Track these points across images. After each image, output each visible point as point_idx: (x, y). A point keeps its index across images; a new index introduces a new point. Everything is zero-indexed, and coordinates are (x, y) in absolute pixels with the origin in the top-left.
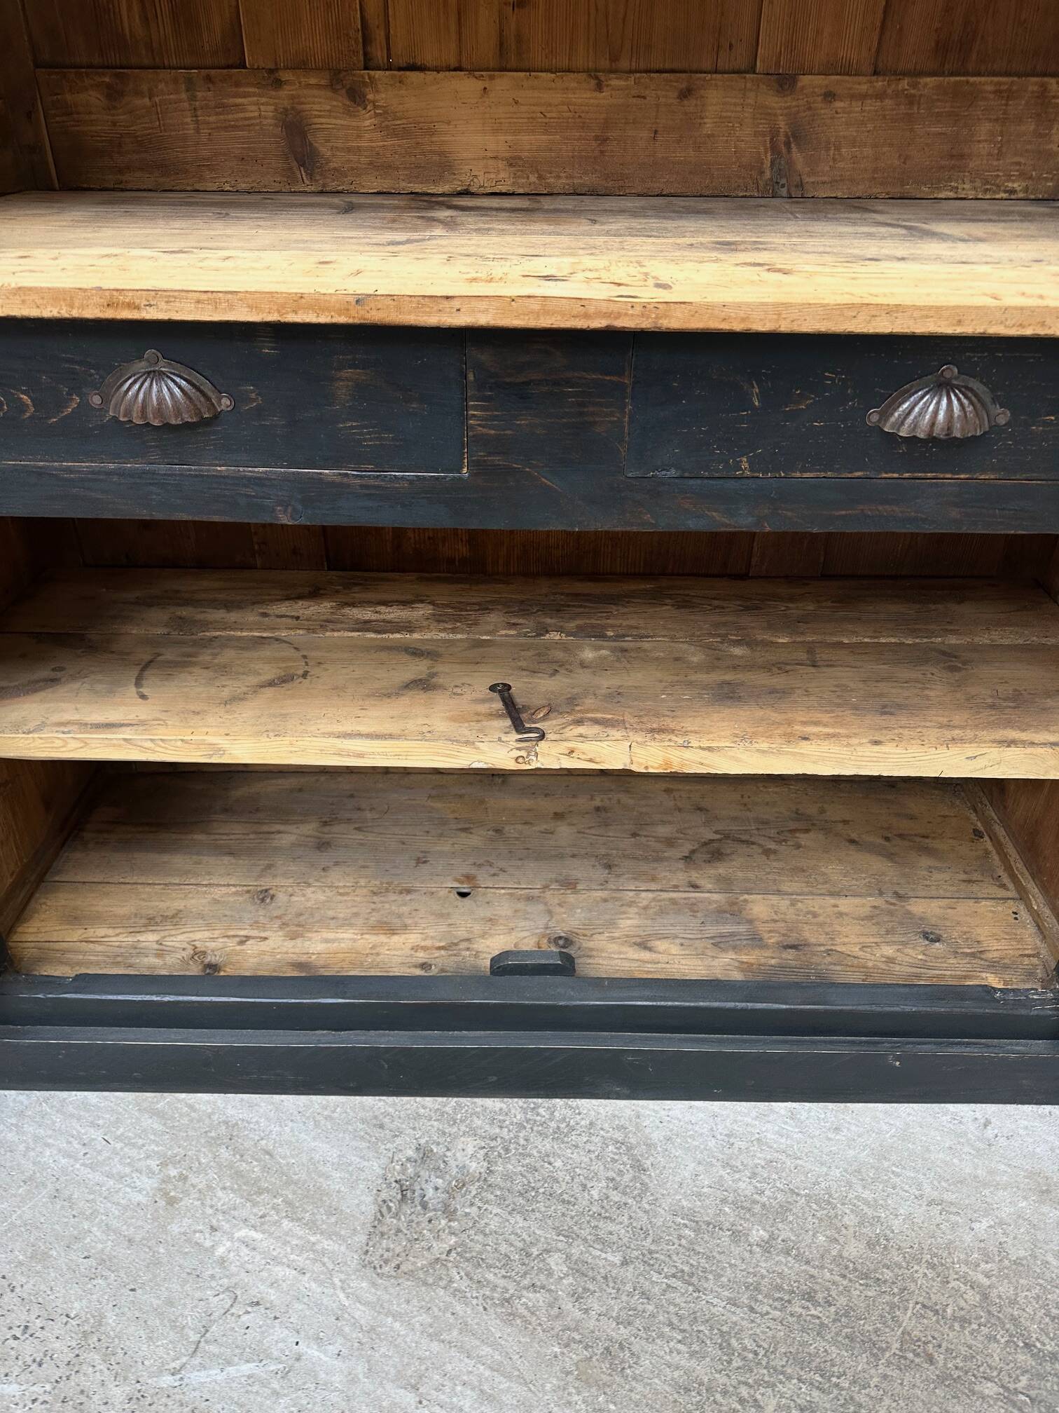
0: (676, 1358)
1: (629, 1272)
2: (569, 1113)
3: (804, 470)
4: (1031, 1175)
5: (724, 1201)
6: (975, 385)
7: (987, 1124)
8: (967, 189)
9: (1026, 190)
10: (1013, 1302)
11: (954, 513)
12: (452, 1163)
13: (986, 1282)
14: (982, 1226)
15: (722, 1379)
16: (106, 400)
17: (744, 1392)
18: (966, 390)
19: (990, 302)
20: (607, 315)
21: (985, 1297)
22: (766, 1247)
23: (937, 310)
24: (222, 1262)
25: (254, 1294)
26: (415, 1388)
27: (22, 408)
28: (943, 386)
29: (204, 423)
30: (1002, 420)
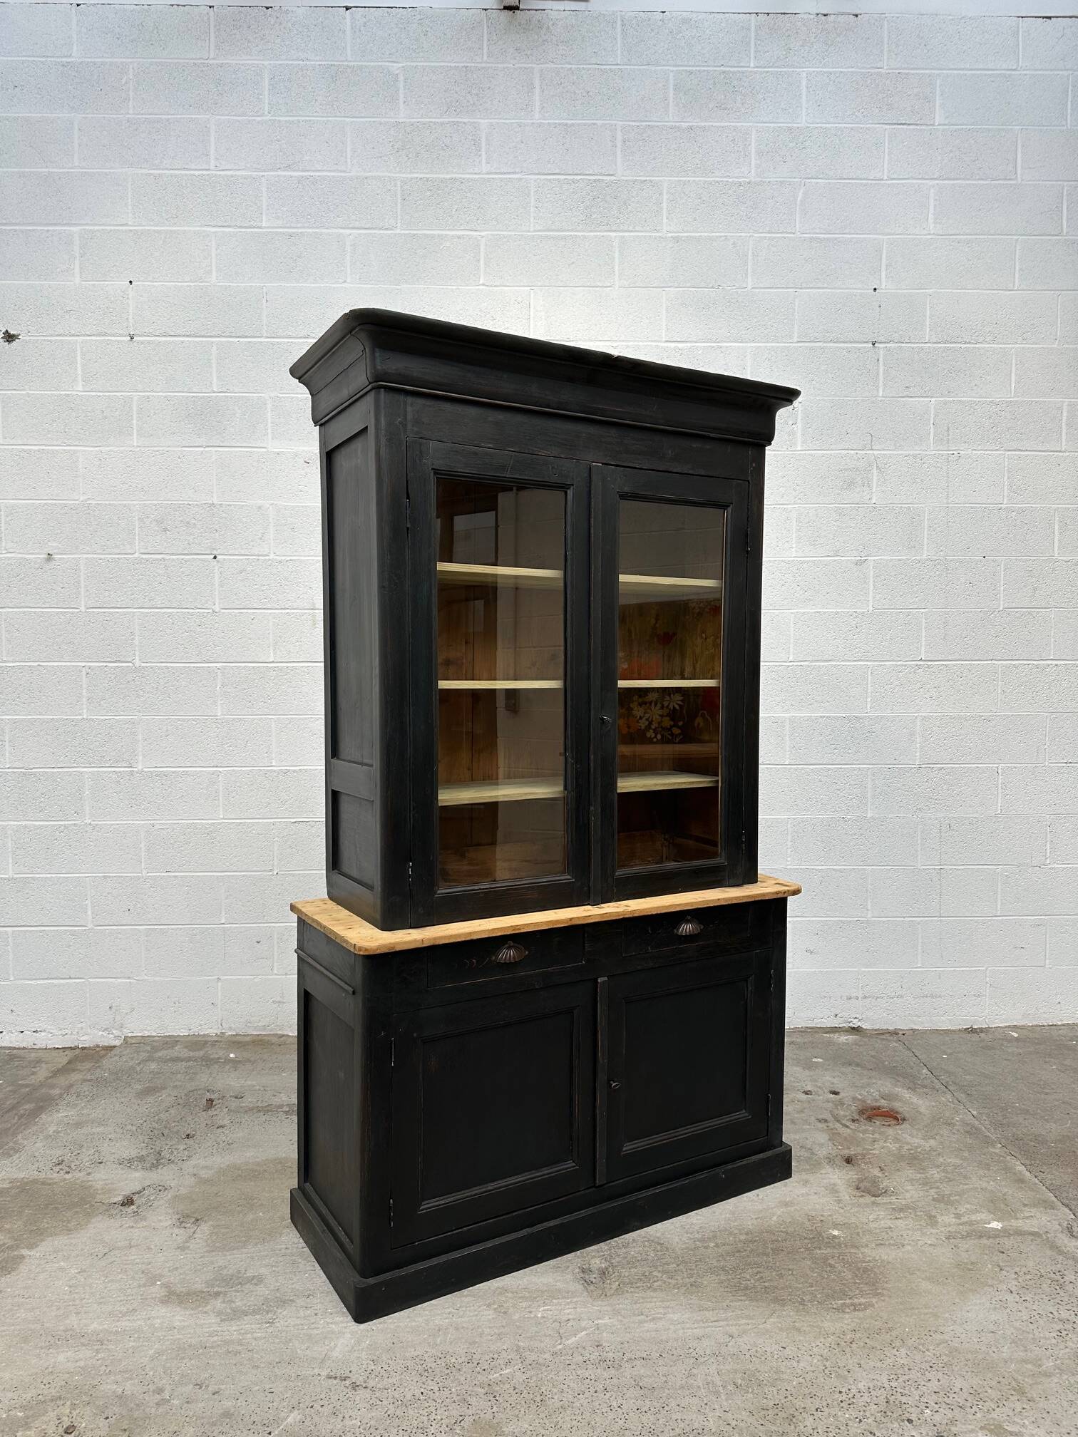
0: (713, 1278)
2: (623, 1240)
3: (661, 948)
4: (779, 1202)
5: (694, 1241)
6: (694, 920)
7: (758, 1195)
8: (637, 862)
9: (653, 860)
10: (795, 1231)
13: (784, 1230)
14: (775, 1218)
15: (730, 1277)
16: (495, 959)
18: (692, 922)
19: (694, 901)
20: (622, 915)
21: (787, 1233)
22: (717, 1246)
23: (683, 904)
24: (543, 1317)
25: (564, 1319)
27: (474, 964)
28: (688, 922)
29: (519, 960)
30: (702, 928)
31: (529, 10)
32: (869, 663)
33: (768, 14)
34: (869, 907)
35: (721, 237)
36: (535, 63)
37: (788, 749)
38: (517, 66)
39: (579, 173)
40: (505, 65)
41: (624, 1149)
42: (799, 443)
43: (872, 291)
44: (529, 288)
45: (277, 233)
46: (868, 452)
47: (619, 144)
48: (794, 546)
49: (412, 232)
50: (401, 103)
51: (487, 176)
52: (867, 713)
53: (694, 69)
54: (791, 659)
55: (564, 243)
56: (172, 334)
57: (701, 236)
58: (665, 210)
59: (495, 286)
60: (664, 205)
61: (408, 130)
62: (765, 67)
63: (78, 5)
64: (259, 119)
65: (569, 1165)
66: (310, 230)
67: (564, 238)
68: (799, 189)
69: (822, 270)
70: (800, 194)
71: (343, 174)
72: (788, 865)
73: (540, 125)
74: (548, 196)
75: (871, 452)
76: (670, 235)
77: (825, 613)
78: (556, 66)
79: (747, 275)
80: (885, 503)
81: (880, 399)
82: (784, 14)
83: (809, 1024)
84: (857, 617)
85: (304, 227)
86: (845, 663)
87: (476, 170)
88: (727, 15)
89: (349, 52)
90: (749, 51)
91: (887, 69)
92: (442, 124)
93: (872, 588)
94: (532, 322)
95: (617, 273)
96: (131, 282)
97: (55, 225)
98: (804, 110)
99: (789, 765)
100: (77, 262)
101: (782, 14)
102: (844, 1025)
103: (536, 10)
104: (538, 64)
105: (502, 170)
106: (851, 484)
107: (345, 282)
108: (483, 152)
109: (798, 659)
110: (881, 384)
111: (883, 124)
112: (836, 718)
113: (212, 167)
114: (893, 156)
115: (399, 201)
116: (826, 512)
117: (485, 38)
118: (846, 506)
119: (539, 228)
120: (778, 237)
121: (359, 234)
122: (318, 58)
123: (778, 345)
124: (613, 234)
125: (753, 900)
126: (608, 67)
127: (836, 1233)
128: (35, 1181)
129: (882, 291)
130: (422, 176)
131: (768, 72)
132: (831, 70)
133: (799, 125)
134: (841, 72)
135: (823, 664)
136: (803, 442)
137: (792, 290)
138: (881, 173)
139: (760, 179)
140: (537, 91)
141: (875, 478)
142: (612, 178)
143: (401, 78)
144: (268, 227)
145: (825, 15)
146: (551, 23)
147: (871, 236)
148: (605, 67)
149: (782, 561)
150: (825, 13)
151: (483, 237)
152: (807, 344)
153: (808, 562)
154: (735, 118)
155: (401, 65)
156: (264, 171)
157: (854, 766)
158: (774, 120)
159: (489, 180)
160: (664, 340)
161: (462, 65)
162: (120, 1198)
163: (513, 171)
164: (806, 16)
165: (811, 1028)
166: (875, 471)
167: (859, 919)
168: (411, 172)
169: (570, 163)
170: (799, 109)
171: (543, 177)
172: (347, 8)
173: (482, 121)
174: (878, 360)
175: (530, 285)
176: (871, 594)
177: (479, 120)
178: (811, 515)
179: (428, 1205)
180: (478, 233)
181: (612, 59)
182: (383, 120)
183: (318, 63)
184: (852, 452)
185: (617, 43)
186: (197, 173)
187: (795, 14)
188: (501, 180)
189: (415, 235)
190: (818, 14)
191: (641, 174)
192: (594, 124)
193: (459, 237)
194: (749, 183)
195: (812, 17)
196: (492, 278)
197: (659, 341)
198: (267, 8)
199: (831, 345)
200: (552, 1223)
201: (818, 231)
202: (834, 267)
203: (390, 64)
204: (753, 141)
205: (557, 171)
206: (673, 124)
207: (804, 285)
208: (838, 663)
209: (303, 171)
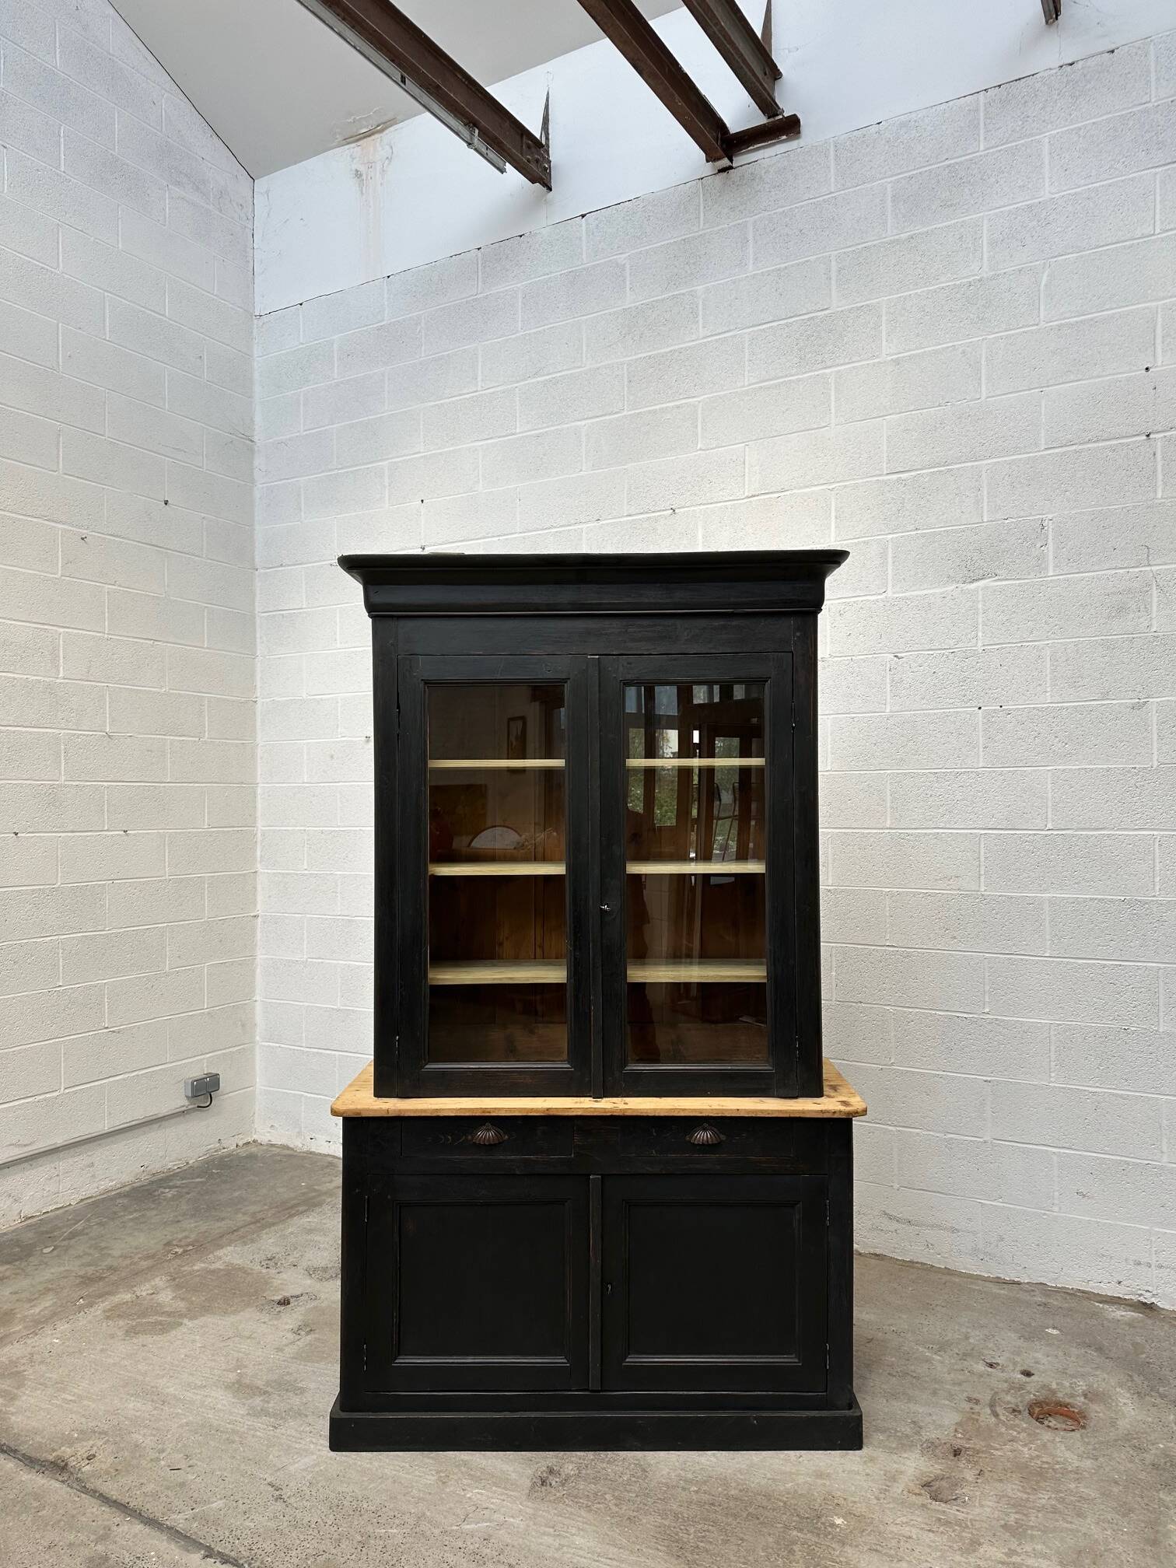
0: (656, 1520)
1: (639, 1499)
3: (671, 1154)
5: (680, 1480)
6: (713, 1128)
10: (796, 1504)
11: (718, 1167)
12: (563, 1474)
13: (786, 1499)
16: (473, 1138)
17: (682, 1527)
18: (711, 1130)
19: (709, 1108)
21: (785, 1503)
22: (696, 1492)
23: (695, 1110)
24: (470, 1498)
25: (484, 1506)
26: (553, 1528)
27: (449, 1140)
28: (705, 1130)
29: (500, 1143)
30: (723, 1139)
31: (741, 166)
32: (1155, 833)
33: (1000, 86)
34: (1165, 1149)
35: (948, 347)
36: (748, 217)
37: (1048, 937)
38: (731, 224)
39: (792, 315)
40: (720, 227)
41: (627, 1360)
42: (1051, 568)
43: (1144, 371)
44: (743, 445)
45: (527, 437)
46: (1143, 569)
47: (834, 275)
48: (1048, 690)
49: (637, 411)
50: (628, 289)
51: (705, 340)
52: (1154, 896)
53: (915, 172)
54: (1050, 826)
55: (778, 391)
56: (451, 541)
57: (925, 352)
58: (884, 333)
59: (711, 449)
60: (884, 327)
61: (634, 314)
62: (997, 146)
63: (388, 277)
64: (513, 336)
65: (561, 1360)
66: (552, 428)
67: (779, 384)
68: (1043, 273)
69: (1075, 360)
70: (1045, 278)
71: (579, 370)
72: (1052, 1082)
73: (754, 276)
74: (763, 346)
75: (1148, 568)
76: (889, 358)
77: (1092, 770)
78: (769, 213)
79: (980, 384)
80: (1169, 629)
81: (1159, 501)
82: (1019, 79)
83: (1081, 1287)
84: (1137, 774)
85: (548, 427)
86: (1121, 833)
87: (694, 337)
88: (951, 103)
89: (584, 256)
90: (978, 135)
91: (1155, 102)
92: (663, 300)
93: (1155, 737)
94: (746, 479)
95: (833, 411)
96: (422, 501)
97: (372, 462)
98: (1047, 180)
99: (1050, 957)
100: (387, 491)
101: (1016, 80)
102: (1133, 1298)
103: (749, 164)
104: (751, 217)
105: (718, 331)
106: (1121, 610)
107: (581, 470)
108: (700, 317)
109: (1059, 826)
110: (1160, 483)
111: (1152, 168)
112: (1111, 901)
113: (479, 388)
114: (1166, 203)
115: (626, 383)
116: (1088, 646)
117: (702, 207)
118: (1115, 637)
119: (754, 381)
120: (1017, 334)
121: (592, 423)
122: (560, 268)
123: (1020, 457)
124: (828, 371)
125: (788, 1115)
126: (821, 199)
127: (839, 1521)
128: (241, 1269)
129: (1158, 369)
130: (645, 355)
131: (1000, 151)
132: (1080, 125)
133: (1040, 200)
134: (1094, 123)
135: (1091, 833)
136: (1056, 566)
137: (1037, 390)
138: (1151, 227)
139: (994, 273)
140: (751, 243)
141: (1155, 599)
142: (826, 312)
143: (628, 266)
144: (522, 432)
145: (1071, 64)
146: (763, 172)
147: (1140, 306)
148: (818, 199)
149: (1034, 708)
150: (1070, 62)
151: (699, 402)
152: (1057, 450)
153: (1067, 708)
154: (963, 213)
155: (627, 254)
156: (518, 382)
157: (1139, 964)
158: (1010, 202)
159: (705, 344)
160: (885, 473)
161: (680, 239)
162: (278, 1298)
163: (728, 329)
164: (1046, 74)
165: (1083, 1292)
166: (1155, 592)
167: (1150, 1162)
168: (635, 354)
169: (783, 307)
170: (1041, 181)
171: (755, 329)
172: (583, 216)
173: (698, 288)
174: (1155, 454)
175: (745, 440)
176: (1155, 744)
177: (696, 288)
178: (1069, 651)
179: (404, 1360)
180: (695, 399)
181: (825, 189)
182: (611, 311)
183: (559, 273)
184: (1121, 571)
185: (830, 171)
186: (467, 396)
187: (1033, 75)
188: (717, 341)
189: (638, 414)
190: (1061, 67)
191: (858, 300)
192: (807, 261)
193: (678, 407)
194: (979, 280)
195: (1054, 71)
196: (708, 441)
197: (880, 475)
198: (521, 236)
199: (1089, 446)
200: (533, 1415)
201: (1067, 315)
202: (1090, 352)
203: (618, 256)
204: (985, 232)
205: (771, 319)
206: (892, 238)
207: (1051, 383)
208: (1112, 832)
209: (548, 374)
